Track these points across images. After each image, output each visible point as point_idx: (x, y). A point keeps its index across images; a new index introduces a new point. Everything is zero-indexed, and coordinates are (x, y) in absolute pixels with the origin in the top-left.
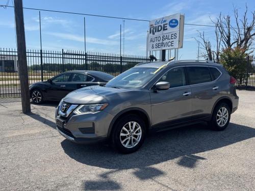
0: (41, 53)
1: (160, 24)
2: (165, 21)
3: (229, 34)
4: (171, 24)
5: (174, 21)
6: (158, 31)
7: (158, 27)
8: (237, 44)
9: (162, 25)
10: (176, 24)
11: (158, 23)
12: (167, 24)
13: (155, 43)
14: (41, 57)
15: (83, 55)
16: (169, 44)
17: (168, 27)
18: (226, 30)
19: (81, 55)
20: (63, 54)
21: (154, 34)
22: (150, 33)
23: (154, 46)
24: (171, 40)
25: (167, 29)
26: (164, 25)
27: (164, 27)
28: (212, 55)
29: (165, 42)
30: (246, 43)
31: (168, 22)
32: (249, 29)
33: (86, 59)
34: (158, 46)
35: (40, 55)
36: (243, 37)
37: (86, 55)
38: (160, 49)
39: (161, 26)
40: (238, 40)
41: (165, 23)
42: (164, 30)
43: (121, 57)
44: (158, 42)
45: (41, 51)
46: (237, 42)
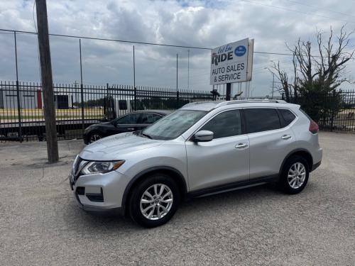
0: (82, 88)
1: (224, 52)
2: (230, 49)
3: (310, 64)
4: (238, 52)
5: (240, 48)
6: (222, 61)
7: (222, 55)
8: (320, 76)
9: (227, 53)
10: (243, 52)
11: (222, 51)
12: (232, 52)
13: (217, 76)
14: (82, 93)
15: (132, 90)
16: (235, 76)
17: (234, 55)
18: (306, 59)
19: (130, 90)
20: (108, 89)
21: (216, 64)
22: (213, 63)
23: (218, 79)
24: (237, 72)
25: (232, 58)
26: (229, 54)
27: (229, 55)
28: (289, 89)
29: (229, 73)
30: (331, 74)
31: (233, 50)
32: (335, 58)
33: (135, 95)
34: (221, 79)
35: (80, 91)
36: (327, 68)
37: (135, 90)
38: (224, 82)
39: (225, 55)
40: (321, 70)
41: (230, 51)
42: (229, 59)
43: (178, 93)
44: (221, 74)
45: (82, 85)
46: (320, 73)
